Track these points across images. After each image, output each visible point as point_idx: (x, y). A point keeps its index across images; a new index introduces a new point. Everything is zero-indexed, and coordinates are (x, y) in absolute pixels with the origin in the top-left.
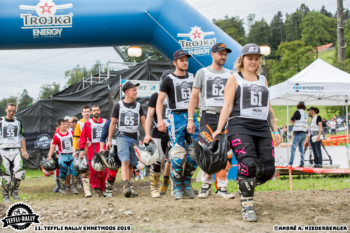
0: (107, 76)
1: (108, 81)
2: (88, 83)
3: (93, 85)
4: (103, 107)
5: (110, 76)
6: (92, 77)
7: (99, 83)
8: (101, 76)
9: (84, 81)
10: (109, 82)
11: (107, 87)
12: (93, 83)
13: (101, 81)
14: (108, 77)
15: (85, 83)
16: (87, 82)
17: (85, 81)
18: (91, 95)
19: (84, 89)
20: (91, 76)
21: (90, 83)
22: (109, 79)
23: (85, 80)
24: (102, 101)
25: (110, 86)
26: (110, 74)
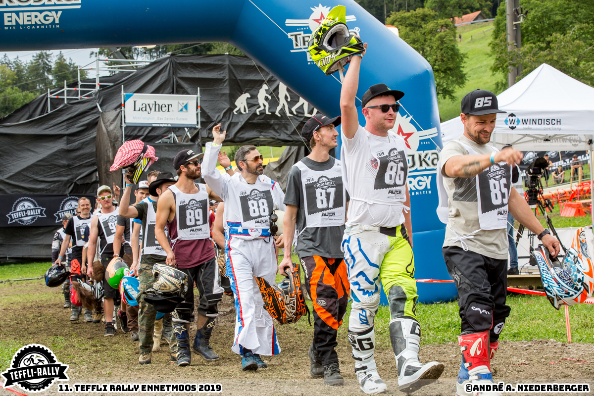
0: (94, 87)
1: (98, 95)
2: (58, 99)
3: (68, 103)
4: (88, 144)
5: (101, 86)
6: (66, 89)
7: (80, 100)
8: (82, 86)
9: (49, 96)
10: (99, 98)
11: (96, 107)
12: (67, 99)
13: (81, 95)
14: (98, 88)
15: (51, 99)
16: (56, 97)
17: (53, 96)
18: (65, 123)
19: (49, 112)
20: (65, 86)
21: (64, 99)
22: (99, 91)
23: (51, 93)
24: (87, 133)
25: (101, 106)
26: (100, 82)
